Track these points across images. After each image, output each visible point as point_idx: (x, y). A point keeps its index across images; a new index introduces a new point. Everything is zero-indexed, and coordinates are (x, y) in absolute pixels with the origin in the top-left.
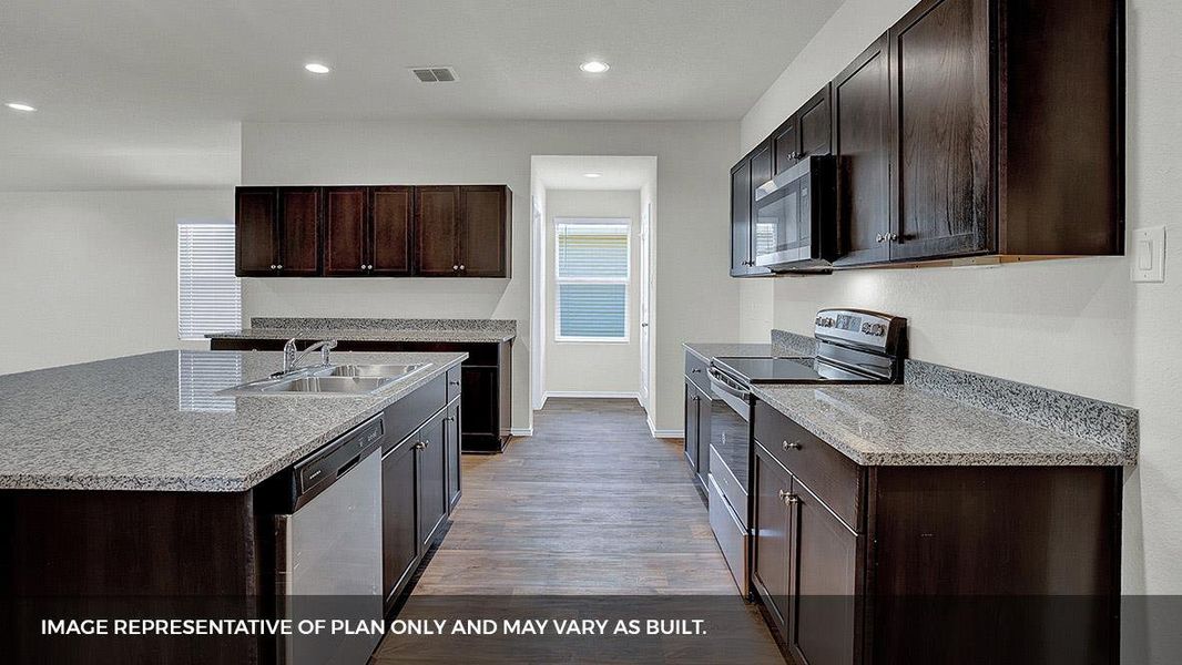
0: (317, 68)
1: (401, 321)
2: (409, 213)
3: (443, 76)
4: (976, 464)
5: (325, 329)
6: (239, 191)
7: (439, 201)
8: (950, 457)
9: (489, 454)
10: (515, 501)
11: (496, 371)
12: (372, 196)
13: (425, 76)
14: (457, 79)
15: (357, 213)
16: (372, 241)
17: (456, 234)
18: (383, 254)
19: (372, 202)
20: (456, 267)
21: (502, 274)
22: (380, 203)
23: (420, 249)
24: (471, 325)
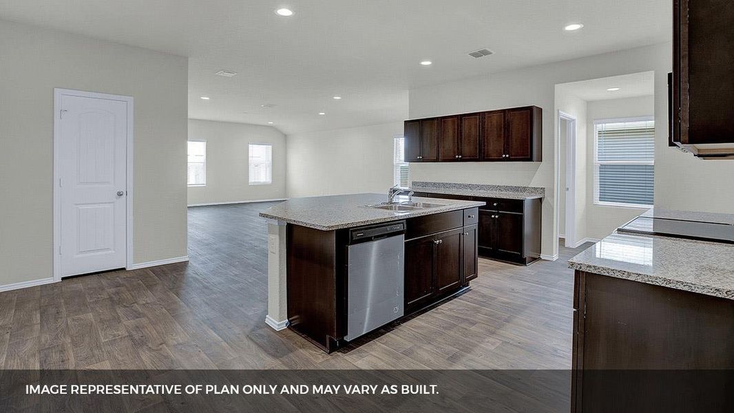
0: (426, 63)
2: (480, 127)
3: (485, 53)
4: (650, 283)
6: (406, 122)
7: (495, 119)
8: (629, 274)
10: (513, 290)
11: (521, 217)
12: (461, 120)
13: (476, 55)
14: (494, 53)
15: (454, 129)
16: (461, 142)
17: (504, 137)
18: (467, 149)
19: (461, 123)
20: (504, 156)
21: (530, 159)
22: (466, 123)
23: (484, 146)
24: (517, 189)
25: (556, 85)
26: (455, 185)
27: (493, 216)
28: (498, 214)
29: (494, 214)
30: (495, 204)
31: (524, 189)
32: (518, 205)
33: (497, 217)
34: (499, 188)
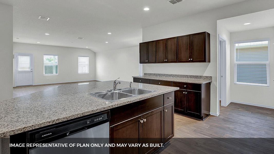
1: (176, 75)
2: (176, 44)
5: (158, 76)
6: (140, 44)
7: (185, 40)
9: (198, 120)
11: (200, 94)
12: (167, 41)
13: (173, 2)
16: (167, 53)
17: (190, 49)
18: (170, 56)
19: (167, 43)
20: (189, 59)
21: (204, 61)
22: (169, 43)
23: (179, 54)
24: (196, 77)
25: (217, 21)
26: (164, 75)
27: (184, 93)
28: (186, 91)
29: (184, 91)
30: (185, 86)
31: (201, 77)
32: (198, 87)
33: (186, 93)
34: (187, 76)
